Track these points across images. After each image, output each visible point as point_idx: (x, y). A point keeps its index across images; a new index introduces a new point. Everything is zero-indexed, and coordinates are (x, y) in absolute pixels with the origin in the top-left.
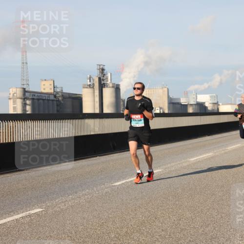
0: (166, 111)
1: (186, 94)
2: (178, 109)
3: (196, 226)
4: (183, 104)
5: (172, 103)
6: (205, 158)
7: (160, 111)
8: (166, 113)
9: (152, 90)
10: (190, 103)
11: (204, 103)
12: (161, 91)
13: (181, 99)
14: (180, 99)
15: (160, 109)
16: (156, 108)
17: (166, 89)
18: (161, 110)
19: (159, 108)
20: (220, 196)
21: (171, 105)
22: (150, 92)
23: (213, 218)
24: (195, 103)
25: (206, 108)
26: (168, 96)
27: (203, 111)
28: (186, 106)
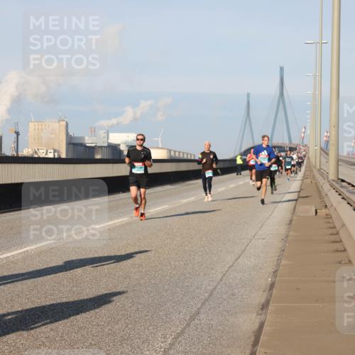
0: (63, 156)
1: (93, 131)
2: (80, 153)
3: (100, 323)
4: (87, 145)
5: (73, 144)
6: (117, 225)
7: (54, 155)
8: (63, 159)
9: (43, 124)
10: (98, 145)
11: (119, 145)
12: (56, 125)
13: (86, 138)
14: (83, 138)
15: (54, 152)
16: (49, 151)
17: (64, 123)
18: (56, 154)
19: (52, 151)
20: (137, 279)
21: (71, 146)
22: (40, 127)
23: (125, 310)
24: (106, 145)
25: (121, 152)
26: (67, 134)
27: (117, 157)
28: (92, 149)
